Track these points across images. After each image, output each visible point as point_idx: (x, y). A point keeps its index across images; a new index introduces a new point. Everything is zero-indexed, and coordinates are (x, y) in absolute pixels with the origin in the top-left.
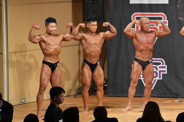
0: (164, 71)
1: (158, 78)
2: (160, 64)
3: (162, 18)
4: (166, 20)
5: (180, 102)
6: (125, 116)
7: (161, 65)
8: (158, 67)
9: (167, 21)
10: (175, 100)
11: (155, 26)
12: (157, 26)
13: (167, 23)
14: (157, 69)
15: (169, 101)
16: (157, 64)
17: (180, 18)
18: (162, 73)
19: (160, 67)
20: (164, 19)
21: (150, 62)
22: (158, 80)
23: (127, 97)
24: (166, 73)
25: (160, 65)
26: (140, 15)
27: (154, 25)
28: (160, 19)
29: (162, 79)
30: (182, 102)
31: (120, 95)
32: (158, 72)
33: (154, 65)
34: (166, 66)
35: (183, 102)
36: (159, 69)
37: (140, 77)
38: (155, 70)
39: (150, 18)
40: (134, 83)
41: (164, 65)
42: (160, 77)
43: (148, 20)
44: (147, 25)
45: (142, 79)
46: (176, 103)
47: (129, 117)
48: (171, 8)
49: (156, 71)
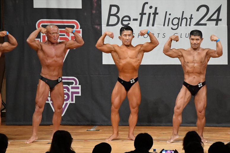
0: (78, 93)
1: (69, 102)
2: (72, 83)
3: (74, 26)
4: (79, 29)
5: (96, 130)
6: (28, 150)
7: (74, 85)
8: (70, 87)
9: (81, 30)
10: (91, 129)
11: (66, 36)
12: (69, 37)
13: (80, 33)
14: (68, 90)
15: (84, 130)
16: (69, 84)
17: (96, 27)
18: (74, 95)
19: (72, 88)
20: (77, 28)
21: (59, 81)
22: (70, 103)
23: (32, 125)
24: (80, 95)
25: (72, 85)
26: (47, 22)
27: (64, 35)
28: (73, 27)
29: (74, 103)
30: (99, 130)
31: (22, 123)
32: (70, 94)
33: (64, 86)
34: (80, 86)
35: (101, 131)
36: (71, 90)
37: (48, 100)
38: (66, 91)
39: (59, 27)
40: (40, 107)
41: (78, 85)
42: (72, 100)
43: (56, 28)
44: (55, 34)
45: (50, 102)
46: (92, 132)
47: (33, 151)
48: (85, 14)
49: (68, 92)
